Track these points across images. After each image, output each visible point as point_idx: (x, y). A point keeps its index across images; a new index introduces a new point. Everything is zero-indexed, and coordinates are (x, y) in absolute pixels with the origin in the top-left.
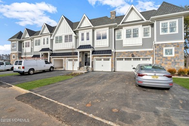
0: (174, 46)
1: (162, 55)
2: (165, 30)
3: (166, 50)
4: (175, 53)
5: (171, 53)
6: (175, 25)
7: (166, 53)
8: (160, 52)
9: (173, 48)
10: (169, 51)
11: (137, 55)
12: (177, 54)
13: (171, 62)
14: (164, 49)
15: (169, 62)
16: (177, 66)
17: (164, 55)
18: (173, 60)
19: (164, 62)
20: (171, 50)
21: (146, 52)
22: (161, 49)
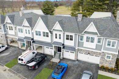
0: (112, 55)
1: (104, 58)
2: (109, 45)
3: (107, 56)
4: (112, 59)
5: (110, 58)
6: (115, 43)
7: (107, 58)
8: (104, 57)
9: (111, 56)
10: (109, 57)
11: (91, 53)
12: (112, 60)
13: (108, 63)
14: (107, 55)
15: (107, 63)
16: (111, 65)
17: (106, 59)
18: (109, 62)
19: (105, 62)
20: (110, 57)
21: (97, 52)
22: (105, 55)
